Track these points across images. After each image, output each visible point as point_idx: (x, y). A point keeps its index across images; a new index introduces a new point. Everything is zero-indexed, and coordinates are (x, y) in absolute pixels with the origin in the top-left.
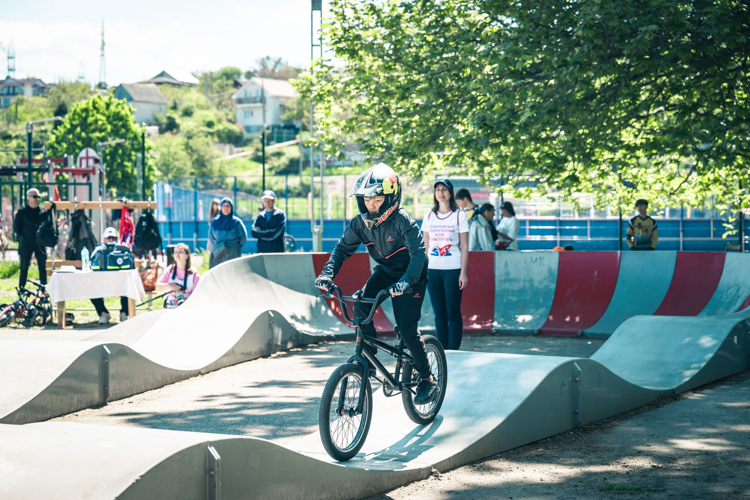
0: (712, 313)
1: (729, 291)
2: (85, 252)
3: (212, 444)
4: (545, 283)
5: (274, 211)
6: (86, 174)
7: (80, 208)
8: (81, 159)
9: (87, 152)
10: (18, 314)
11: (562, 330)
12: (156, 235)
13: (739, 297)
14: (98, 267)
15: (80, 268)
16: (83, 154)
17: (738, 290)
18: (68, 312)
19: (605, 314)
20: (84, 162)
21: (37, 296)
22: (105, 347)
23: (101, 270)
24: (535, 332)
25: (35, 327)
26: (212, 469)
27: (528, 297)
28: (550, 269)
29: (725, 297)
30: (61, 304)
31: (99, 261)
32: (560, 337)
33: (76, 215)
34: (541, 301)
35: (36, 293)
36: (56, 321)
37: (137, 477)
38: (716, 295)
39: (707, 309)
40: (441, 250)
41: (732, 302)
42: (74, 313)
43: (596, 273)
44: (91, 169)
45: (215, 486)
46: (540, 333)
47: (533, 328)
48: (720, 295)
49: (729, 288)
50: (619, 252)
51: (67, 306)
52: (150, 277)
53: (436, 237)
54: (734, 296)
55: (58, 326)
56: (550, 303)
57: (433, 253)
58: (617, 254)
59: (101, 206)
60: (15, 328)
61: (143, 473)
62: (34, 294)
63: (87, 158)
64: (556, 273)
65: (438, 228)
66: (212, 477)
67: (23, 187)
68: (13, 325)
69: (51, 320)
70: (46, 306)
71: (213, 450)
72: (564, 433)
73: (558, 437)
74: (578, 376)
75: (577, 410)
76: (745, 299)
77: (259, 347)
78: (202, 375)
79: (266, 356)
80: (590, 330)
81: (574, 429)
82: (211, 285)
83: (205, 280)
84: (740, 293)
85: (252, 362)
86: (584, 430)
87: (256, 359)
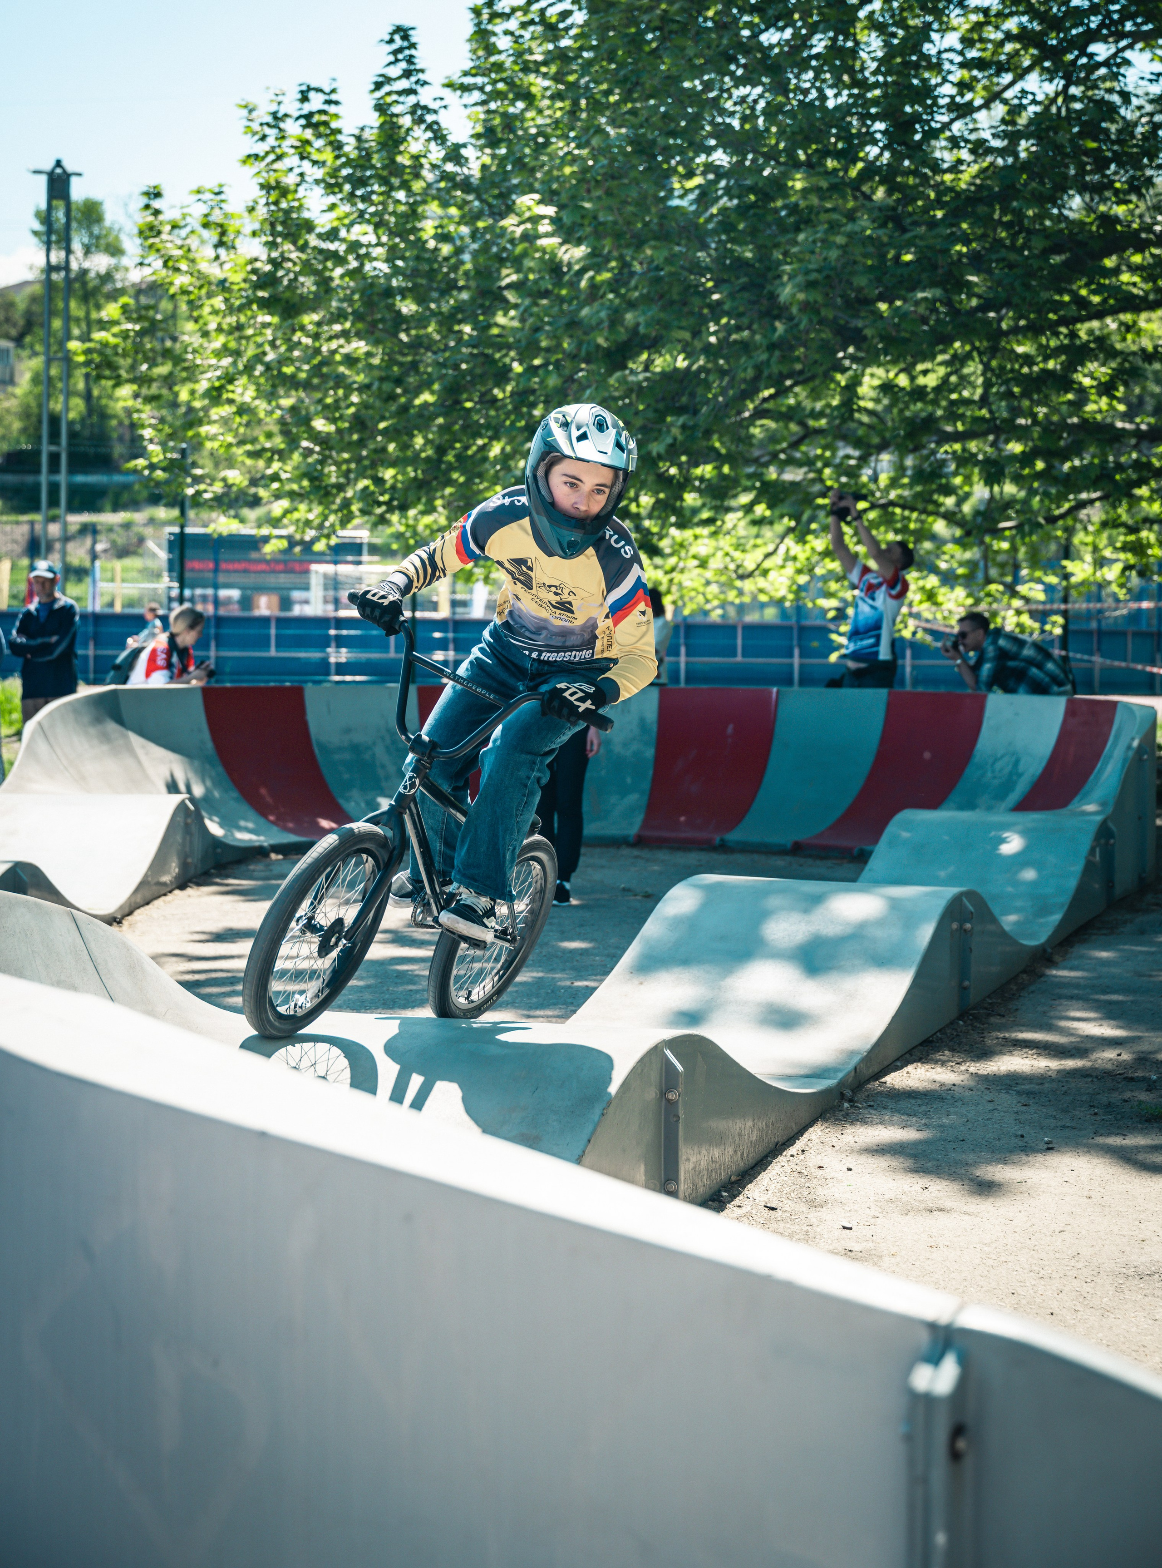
0: (969, 805)
1: (998, 766)
3: (668, 1044)
4: (635, 747)
5: (55, 600)
11: (683, 835)
13: (1020, 775)
17: (1017, 762)
19: (756, 806)
24: (631, 839)
27: (603, 773)
28: (642, 721)
29: (989, 774)
32: (679, 849)
34: (629, 780)
38: (971, 773)
39: (955, 796)
41: (1007, 786)
43: (730, 729)
46: (640, 842)
47: (625, 833)
48: (981, 771)
49: (996, 760)
50: (775, 690)
54: (1011, 774)
56: (646, 785)
58: (771, 693)
64: (655, 728)
72: (952, 1023)
73: (949, 1031)
74: (969, 920)
75: (966, 983)
76: (1035, 779)
77: (174, 868)
78: (119, 922)
79: (182, 887)
80: (734, 836)
81: (961, 1017)
82: (42, 747)
83: (32, 738)
84: (1021, 768)
85: (170, 897)
86: (976, 1018)
87: (171, 891)
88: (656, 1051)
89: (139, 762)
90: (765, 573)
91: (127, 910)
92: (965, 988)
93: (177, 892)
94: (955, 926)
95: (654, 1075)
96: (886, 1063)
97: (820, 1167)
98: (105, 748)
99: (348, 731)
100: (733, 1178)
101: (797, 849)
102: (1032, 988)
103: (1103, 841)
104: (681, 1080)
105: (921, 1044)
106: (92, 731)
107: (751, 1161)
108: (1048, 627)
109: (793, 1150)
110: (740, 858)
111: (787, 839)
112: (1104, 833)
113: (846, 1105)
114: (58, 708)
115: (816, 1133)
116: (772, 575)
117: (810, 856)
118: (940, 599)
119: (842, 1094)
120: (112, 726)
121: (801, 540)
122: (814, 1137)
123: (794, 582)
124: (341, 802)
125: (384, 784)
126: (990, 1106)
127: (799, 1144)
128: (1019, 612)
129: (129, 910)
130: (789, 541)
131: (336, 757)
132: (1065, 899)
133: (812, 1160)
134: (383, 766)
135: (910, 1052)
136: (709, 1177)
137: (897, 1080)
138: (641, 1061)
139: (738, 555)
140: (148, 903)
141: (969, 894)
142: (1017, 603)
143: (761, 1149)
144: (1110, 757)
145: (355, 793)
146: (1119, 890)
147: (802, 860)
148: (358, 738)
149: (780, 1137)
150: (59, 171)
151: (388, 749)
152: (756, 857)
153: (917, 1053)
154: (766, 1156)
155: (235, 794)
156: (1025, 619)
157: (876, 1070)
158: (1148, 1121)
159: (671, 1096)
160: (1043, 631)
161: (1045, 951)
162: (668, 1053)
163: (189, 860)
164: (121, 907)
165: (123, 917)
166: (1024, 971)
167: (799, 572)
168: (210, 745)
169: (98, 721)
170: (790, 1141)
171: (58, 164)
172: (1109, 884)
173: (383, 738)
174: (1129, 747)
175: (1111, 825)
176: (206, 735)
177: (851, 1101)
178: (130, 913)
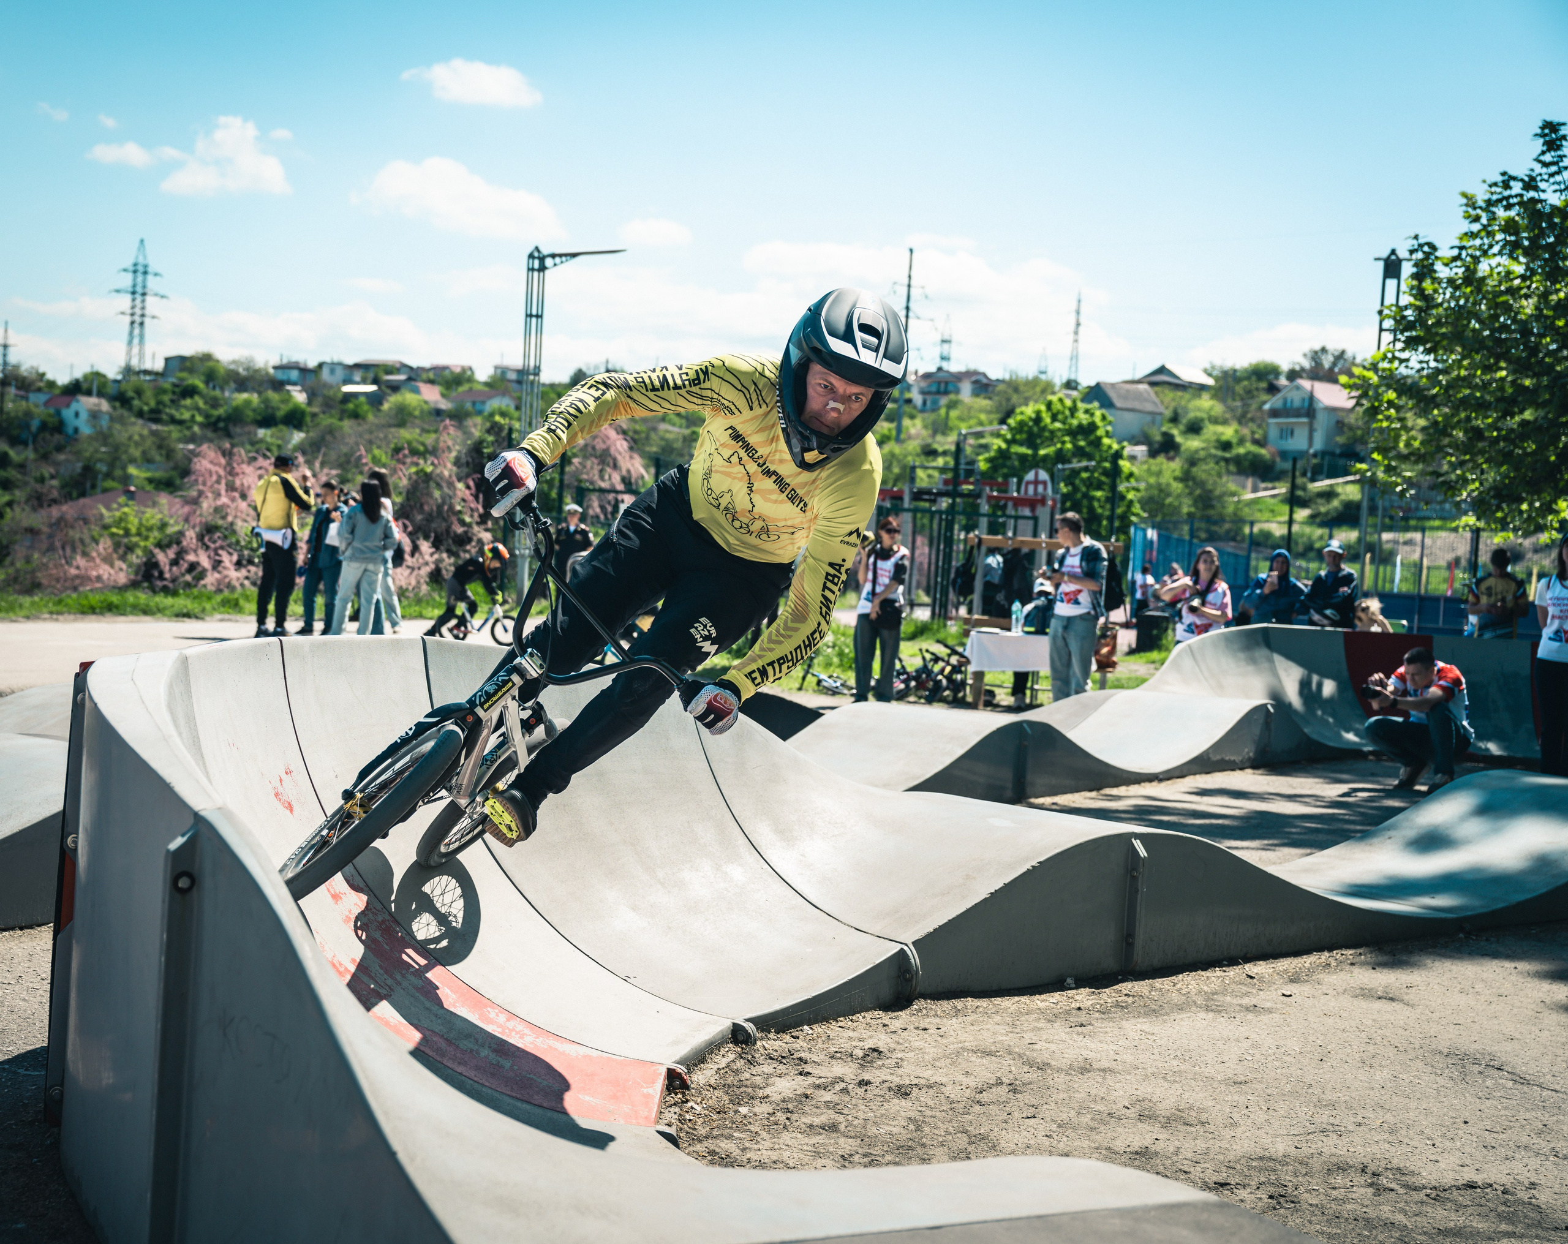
2: (1016, 606)
3: (1137, 836)
6: (1033, 503)
7: (1016, 546)
8: (1028, 483)
9: (1037, 475)
10: (921, 685)
12: (1117, 590)
14: (1032, 629)
15: (1009, 630)
16: (1030, 476)
18: (988, 688)
20: (1031, 488)
21: (948, 663)
22: (1025, 725)
23: (1036, 633)
25: (941, 704)
26: (1134, 869)
30: (979, 676)
31: (1035, 621)
33: (1009, 556)
35: (946, 658)
36: (969, 699)
37: (1034, 863)
42: (997, 691)
44: (1039, 497)
45: (1137, 891)
51: (988, 679)
52: (1105, 650)
55: (973, 706)
59: (1044, 545)
60: (915, 703)
61: (1042, 859)
62: (943, 660)
63: (1036, 482)
66: (1134, 878)
67: (944, 517)
68: (912, 699)
69: (965, 696)
70: (959, 677)
71: (1137, 844)
77: (1247, 753)
78: (1161, 780)
79: (1256, 767)
82: (1188, 663)
83: (1179, 654)
87: (1242, 769)
89: (1280, 681)
91: (1177, 773)
93: (1249, 771)
98: (1251, 668)
104: (1146, 862)
106: (1241, 655)
120: (1262, 652)
140: (1206, 773)
150: (1393, 257)
159: (1135, 874)
164: (1168, 770)
165: (1168, 779)
171: (1393, 252)
176: (1344, 666)
178: (1183, 777)
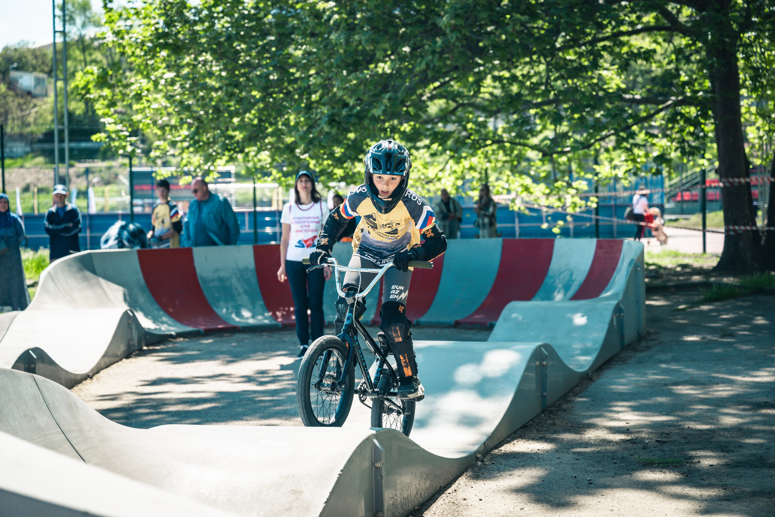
0: (548, 298)
1: (562, 276)
5: (65, 206)
13: (573, 281)
17: (571, 275)
19: (434, 303)
22: (30, 352)
26: (378, 462)
29: (557, 281)
37: (339, 472)
38: (547, 281)
39: (540, 293)
40: (306, 241)
41: (567, 286)
45: (382, 478)
48: (552, 280)
49: (561, 274)
53: (301, 229)
54: (568, 281)
57: (298, 245)
61: (342, 467)
65: (303, 220)
66: (379, 469)
72: (538, 416)
73: (536, 420)
74: (545, 360)
75: (545, 394)
76: (581, 283)
77: (122, 348)
78: (91, 378)
79: (128, 357)
80: (423, 319)
81: (543, 412)
82: (51, 285)
83: (45, 281)
84: (574, 277)
85: (120, 363)
86: (551, 412)
87: (121, 360)
88: (368, 440)
89: (104, 291)
90: (439, 180)
91: (96, 371)
92: (544, 397)
93: (124, 360)
94: (538, 363)
95: (368, 454)
96: (502, 439)
97: (465, 499)
98: (85, 284)
99: (217, 270)
100: (416, 508)
101: (457, 325)
102: (581, 395)
103: (617, 314)
104: (383, 455)
105: (521, 428)
106: (78, 275)
107: (426, 498)
108: (589, 204)
109: (450, 490)
110: (427, 331)
111: (451, 319)
112: (618, 310)
113: (480, 463)
114: (59, 264)
115: (462, 481)
116: (443, 181)
117: (464, 328)
118: (531, 190)
119: (477, 459)
121: (458, 162)
122: (461, 482)
123: (454, 185)
124: (215, 309)
125: (237, 298)
126: (558, 461)
127: (454, 487)
128: (573, 196)
129: (97, 370)
130: (451, 162)
131: (211, 285)
132: (598, 346)
133: (460, 495)
134: (236, 289)
135: (515, 433)
136: (402, 508)
137: (507, 448)
138: (360, 447)
139: (425, 171)
140: (108, 367)
141: (546, 346)
142: (572, 191)
143: (432, 491)
144: (621, 269)
145: (222, 304)
146: (627, 341)
147: (460, 331)
148: (222, 274)
149: (442, 483)
151: (238, 280)
152: (435, 329)
153: (519, 433)
154: (435, 494)
155: (157, 306)
156: (577, 200)
157: (496, 443)
158: (644, 466)
159: (377, 465)
160: (587, 206)
161: (588, 374)
162: (376, 441)
163: (131, 343)
164: (92, 370)
165: (93, 375)
166: (577, 386)
167: (457, 179)
168: (142, 281)
169: (81, 270)
170: (449, 485)
172: (622, 337)
173: (236, 274)
174: (630, 264)
175: (622, 306)
176: (141, 276)
177: (482, 461)
178: (98, 372)
